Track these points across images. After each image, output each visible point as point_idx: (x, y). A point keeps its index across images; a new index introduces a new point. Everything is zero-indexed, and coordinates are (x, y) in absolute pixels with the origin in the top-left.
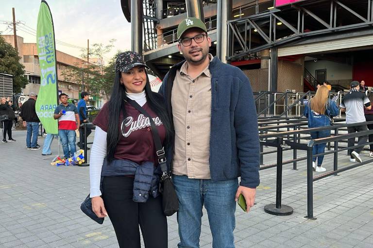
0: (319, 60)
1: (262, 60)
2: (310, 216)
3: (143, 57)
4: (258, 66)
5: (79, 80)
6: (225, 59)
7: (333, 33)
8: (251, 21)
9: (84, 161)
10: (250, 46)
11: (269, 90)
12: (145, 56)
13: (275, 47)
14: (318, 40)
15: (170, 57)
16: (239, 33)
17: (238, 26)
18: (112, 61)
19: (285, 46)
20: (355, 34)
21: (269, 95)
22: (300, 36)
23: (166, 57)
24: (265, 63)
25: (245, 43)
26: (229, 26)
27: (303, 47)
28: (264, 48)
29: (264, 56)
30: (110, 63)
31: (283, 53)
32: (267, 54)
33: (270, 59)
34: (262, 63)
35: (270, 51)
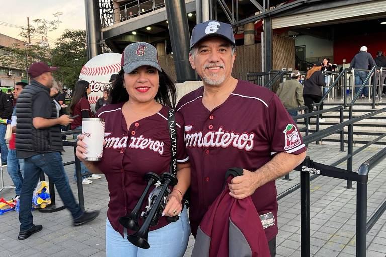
1: (245, 35)
3: (102, 33)
4: (241, 42)
5: (21, 64)
9: (49, 202)
10: (238, 17)
11: (263, 71)
12: (104, 32)
13: (270, 17)
15: (134, 33)
18: (58, 42)
19: (279, 15)
21: (263, 76)
23: (130, 33)
24: (250, 39)
25: (233, 14)
28: (248, 22)
29: (248, 30)
30: (57, 44)
31: (279, 23)
32: (250, 27)
33: (263, 31)
34: (245, 38)
35: (263, 22)
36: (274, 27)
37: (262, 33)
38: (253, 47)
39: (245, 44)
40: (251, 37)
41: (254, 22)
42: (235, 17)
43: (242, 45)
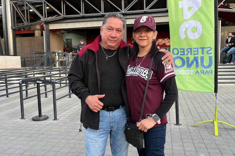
0: (68, 33)
1: (35, 31)
2: (55, 118)
4: (33, 35)
6: (11, 28)
7: (83, 17)
8: (29, 3)
10: (29, 21)
11: (45, 52)
13: (48, 23)
14: (74, 20)
16: (20, 11)
17: (19, 6)
19: (53, 23)
20: (95, 19)
22: (63, 17)
24: (38, 33)
25: (26, 19)
26: (11, 5)
27: (65, 24)
28: (37, 24)
29: (37, 28)
31: (52, 27)
32: (38, 27)
33: (44, 30)
34: (35, 32)
35: (44, 25)
36: (50, 29)
37: (44, 31)
38: (40, 38)
39: (35, 36)
40: (39, 32)
41: (40, 24)
42: (28, 21)
43: (33, 36)
